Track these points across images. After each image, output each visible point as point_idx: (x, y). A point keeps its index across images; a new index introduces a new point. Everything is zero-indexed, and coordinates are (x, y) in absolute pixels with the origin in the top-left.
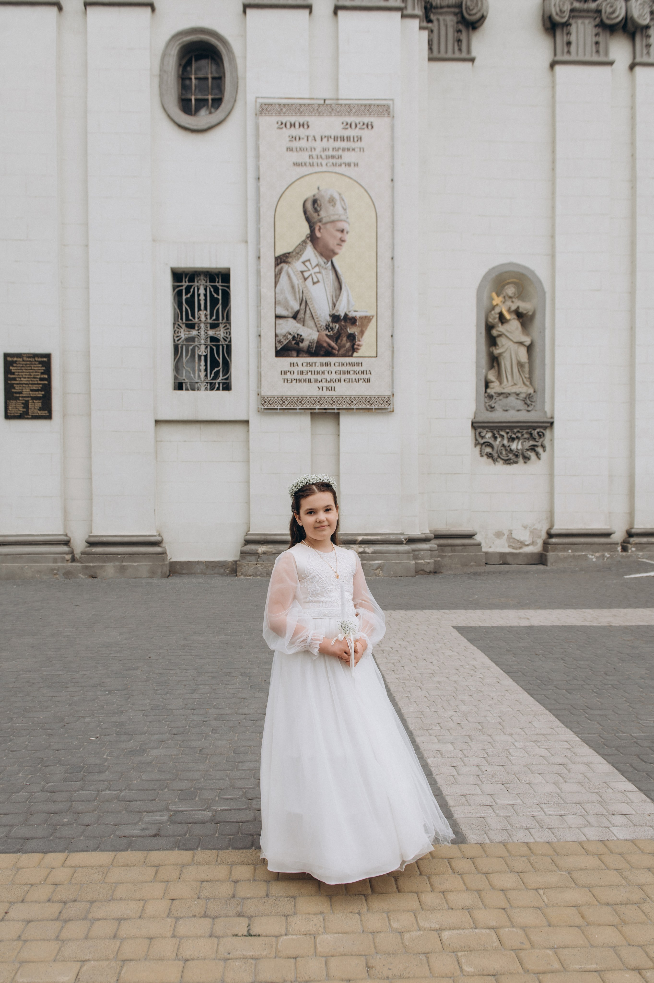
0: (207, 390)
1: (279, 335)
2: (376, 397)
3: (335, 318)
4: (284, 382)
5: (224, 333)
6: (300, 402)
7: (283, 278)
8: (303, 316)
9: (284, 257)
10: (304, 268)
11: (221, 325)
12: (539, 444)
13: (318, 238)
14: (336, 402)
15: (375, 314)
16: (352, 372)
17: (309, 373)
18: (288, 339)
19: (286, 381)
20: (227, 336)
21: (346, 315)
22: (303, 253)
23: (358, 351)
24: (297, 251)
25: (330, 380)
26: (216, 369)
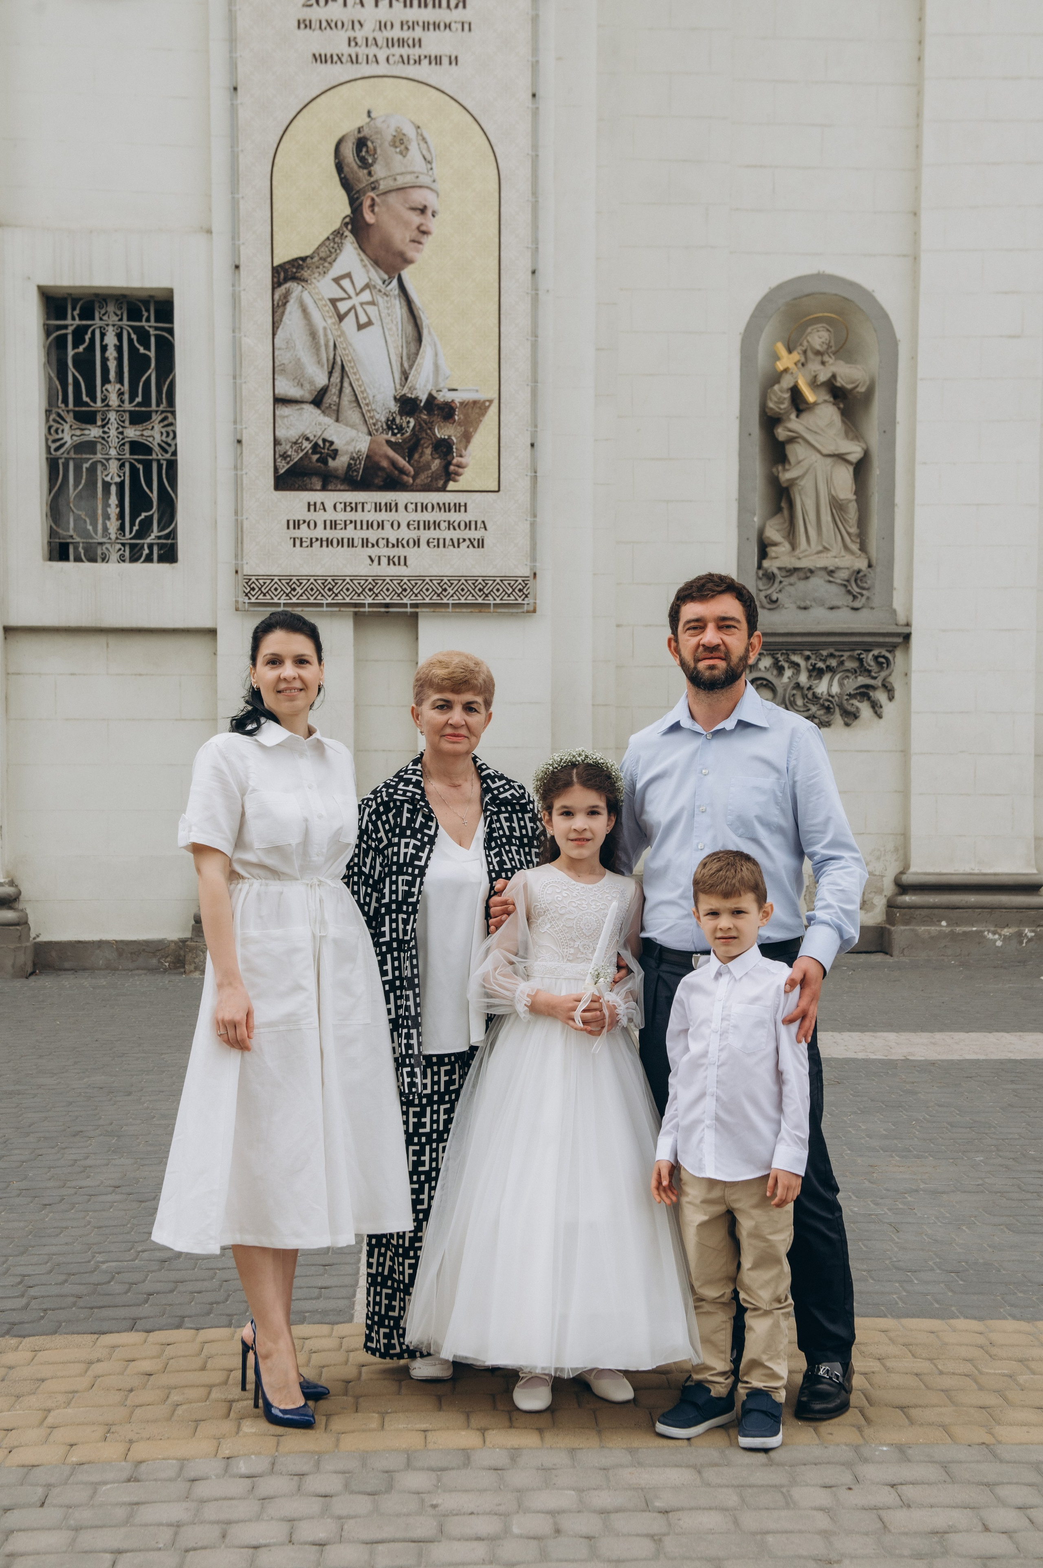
0: (124, 561)
1: (284, 443)
2: (498, 580)
3: (407, 405)
4: (294, 546)
5: (162, 433)
6: (330, 590)
7: (292, 316)
8: (335, 399)
9: (293, 266)
10: (339, 294)
11: (154, 416)
12: (878, 683)
13: (369, 226)
14: (409, 590)
15: (497, 396)
16: (443, 525)
17: (351, 527)
18: (302, 450)
19: (298, 543)
20: (169, 440)
21: (431, 398)
22: (334, 261)
23: (457, 478)
24: (322, 255)
25: (395, 542)
26: (143, 515)
